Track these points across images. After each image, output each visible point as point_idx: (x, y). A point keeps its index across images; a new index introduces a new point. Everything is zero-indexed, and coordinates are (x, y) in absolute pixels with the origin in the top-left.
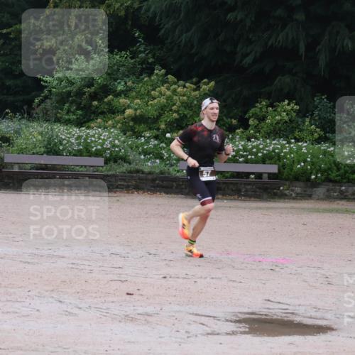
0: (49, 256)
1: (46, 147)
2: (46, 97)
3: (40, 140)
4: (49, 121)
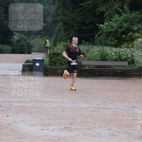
0: (103, 108)
1: (101, 57)
2: (101, 34)
3: (98, 54)
4: (102, 45)
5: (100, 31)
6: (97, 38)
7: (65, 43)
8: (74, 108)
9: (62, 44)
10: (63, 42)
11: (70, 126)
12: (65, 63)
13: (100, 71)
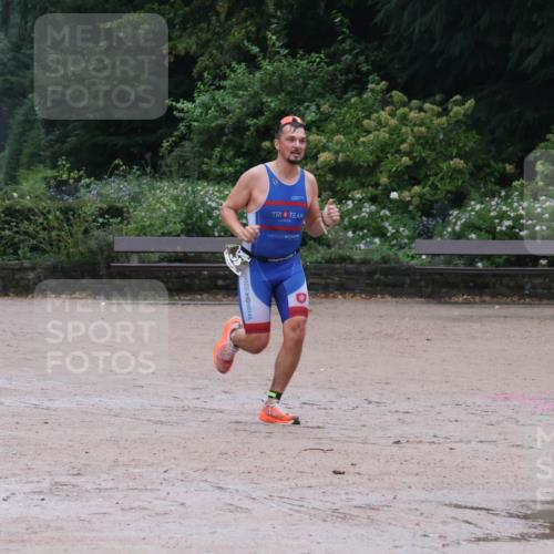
0: (196, 410)
1: (184, 222)
2: (183, 138)
3: (174, 211)
4: (188, 177)
5: (182, 127)
6: (171, 151)
7: (50, 173)
8: (86, 413)
9: (40, 175)
10: (41, 166)
11: (73, 480)
12: (51, 245)
13: (184, 273)
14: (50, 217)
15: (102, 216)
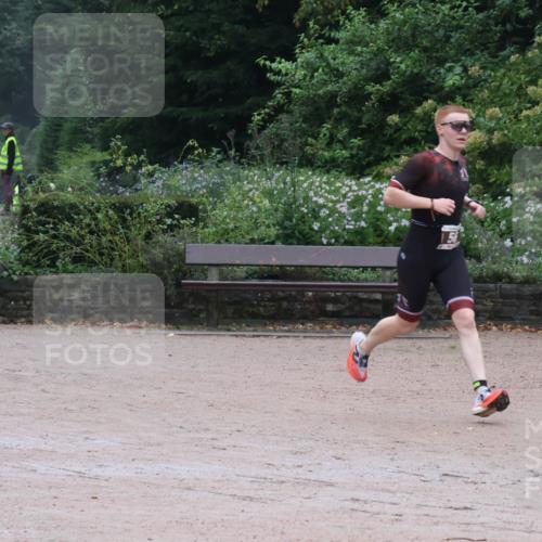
0: (298, 482)
1: (280, 224)
2: (279, 109)
3: (266, 210)
4: (286, 163)
5: (278, 95)
6: (263, 128)
7: (99, 156)
8: (149, 484)
9: (86, 159)
10: (88, 146)
12: (101, 254)
13: (280, 294)
14: (100, 216)
15: (170, 215)
